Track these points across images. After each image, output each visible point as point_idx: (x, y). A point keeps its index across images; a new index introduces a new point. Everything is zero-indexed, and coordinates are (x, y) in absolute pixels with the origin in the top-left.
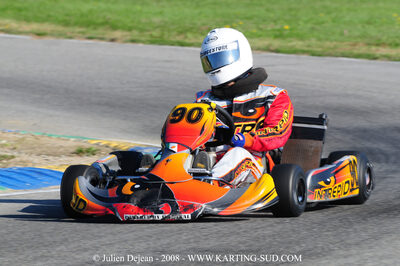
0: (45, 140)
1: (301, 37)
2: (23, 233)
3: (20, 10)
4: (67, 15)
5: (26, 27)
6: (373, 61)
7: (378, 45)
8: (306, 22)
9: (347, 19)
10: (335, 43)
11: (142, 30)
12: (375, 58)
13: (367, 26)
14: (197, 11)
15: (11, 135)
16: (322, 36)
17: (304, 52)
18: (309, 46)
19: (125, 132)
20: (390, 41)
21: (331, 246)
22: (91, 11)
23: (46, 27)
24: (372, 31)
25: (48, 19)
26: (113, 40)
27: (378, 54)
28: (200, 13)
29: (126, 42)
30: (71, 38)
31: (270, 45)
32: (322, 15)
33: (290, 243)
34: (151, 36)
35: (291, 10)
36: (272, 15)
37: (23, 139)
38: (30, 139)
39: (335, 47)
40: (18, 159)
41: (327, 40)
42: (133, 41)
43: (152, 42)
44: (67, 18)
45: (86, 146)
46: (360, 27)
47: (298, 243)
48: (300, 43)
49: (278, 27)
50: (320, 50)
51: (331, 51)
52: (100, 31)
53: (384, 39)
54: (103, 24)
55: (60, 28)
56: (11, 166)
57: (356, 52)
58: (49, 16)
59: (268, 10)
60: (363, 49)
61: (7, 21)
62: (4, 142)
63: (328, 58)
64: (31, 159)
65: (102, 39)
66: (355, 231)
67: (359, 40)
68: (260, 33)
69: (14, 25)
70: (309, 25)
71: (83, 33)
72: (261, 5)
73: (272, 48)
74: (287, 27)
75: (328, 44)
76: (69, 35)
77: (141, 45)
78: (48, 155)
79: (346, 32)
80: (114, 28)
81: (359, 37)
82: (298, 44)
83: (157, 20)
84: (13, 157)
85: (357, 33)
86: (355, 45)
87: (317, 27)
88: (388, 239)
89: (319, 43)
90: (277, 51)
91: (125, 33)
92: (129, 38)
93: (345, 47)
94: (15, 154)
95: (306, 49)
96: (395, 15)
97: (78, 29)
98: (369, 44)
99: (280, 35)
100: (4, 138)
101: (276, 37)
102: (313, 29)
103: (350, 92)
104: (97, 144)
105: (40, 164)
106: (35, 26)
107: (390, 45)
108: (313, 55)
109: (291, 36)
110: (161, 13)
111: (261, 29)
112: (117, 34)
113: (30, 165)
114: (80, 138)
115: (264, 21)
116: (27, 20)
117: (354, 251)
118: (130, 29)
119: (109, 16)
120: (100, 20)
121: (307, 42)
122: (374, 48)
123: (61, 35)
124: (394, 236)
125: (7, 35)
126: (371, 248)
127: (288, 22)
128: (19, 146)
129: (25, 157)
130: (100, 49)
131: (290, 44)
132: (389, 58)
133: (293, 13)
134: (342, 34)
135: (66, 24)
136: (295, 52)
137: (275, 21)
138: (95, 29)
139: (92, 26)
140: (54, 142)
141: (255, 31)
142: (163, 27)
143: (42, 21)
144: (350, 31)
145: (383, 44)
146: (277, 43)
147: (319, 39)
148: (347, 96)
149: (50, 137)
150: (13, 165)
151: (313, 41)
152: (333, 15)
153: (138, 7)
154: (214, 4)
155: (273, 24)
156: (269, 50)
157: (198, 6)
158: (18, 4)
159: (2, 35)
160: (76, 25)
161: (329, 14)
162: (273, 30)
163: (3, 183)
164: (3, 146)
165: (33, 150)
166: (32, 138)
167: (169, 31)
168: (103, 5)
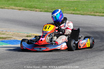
0: (19, 34)
1: (79, 11)
3: (15, 4)
4: (26, 5)
5: (17, 8)
6: (95, 16)
7: (96, 13)
9: (90, 7)
10: (86, 12)
11: (43, 9)
12: (96, 16)
13: (94, 8)
14: (56, 4)
15: (12, 32)
17: (79, 14)
18: (81, 13)
19: (38, 32)
20: (99, 12)
21: (84, 58)
22: (31, 4)
23: (21, 8)
24: (95, 10)
25: (21, 6)
26: (36, 11)
27: (96, 15)
28: (56, 5)
29: (39, 11)
30: (27, 10)
31: (72, 12)
32: (84, 6)
34: (45, 10)
35: (77, 4)
36: (72, 6)
37: (15, 33)
38: (16, 33)
39: (87, 13)
40: (13, 38)
41: (85, 11)
42: (41, 11)
43: (45, 12)
45: (29, 35)
46: (92, 8)
48: (79, 12)
50: (83, 14)
52: (33, 9)
53: (98, 11)
54: (34, 7)
55: (24, 8)
56: (11, 39)
57: (91, 14)
58: (22, 5)
59: (72, 5)
60: (93, 14)
61: (12, 7)
62: (10, 34)
63: (85, 16)
64: (16, 38)
65: (34, 11)
66: (89, 55)
67: (92, 11)
68: (70, 10)
69: (14, 7)
70: (81, 8)
71: (30, 9)
72: (70, 3)
73: (72, 13)
75: (85, 12)
77: (42, 12)
78: (20, 37)
79: (89, 10)
80: (37, 8)
82: (78, 12)
83: (46, 6)
84: (12, 37)
87: (83, 8)
88: (97, 57)
90: (73, 14)
92: (40, 10)
93: (89, 13)
94: (13, 37)
95: (80, 13)
96: (101, 6)
98: (94, 13)
99: (74, 10)
100: (10, 33)
101: (73, 11)
102: (82, 9)
103: (90, 23)
104: (32, 35)
105: (18, 39)
106: (19, 8)
107: (99, 13)
108: (82, 15)
109: (77, 10)
112: (37, 10)
113: (16, 39)
114: (27, 33)
116: (17, 6)
117: (89, 60)
118: (40, 9)
119: (36, 6)
120: (33, 7)
121: (80, 12)
122: (95, 13)
123: (24, 10)
124: (98, 56)
125: (12, 10)
126: (93, 59)
127: (76, 7)
128: (14, 35)
129: (15, 37)
130: (33, 13)
131: (77, 12)
132: (99, 16)
133: (77, 5)
134: (88, 10)
135: (26, 7)
136: (77, 14)
138: (32, 8)
139: (31, 8)
141: (68, 9)
142: (47, 8)
144: (90, 10)
145: (98, 13)
146: (73, 12)
147: (83, 11)
148: (89, 24)
149: (21, 33)
151: (82, 12)
152: (87, 6)
153: (42, 4)
154: (59, 3)
155: (72, 8)
156: (71, 13)
157: (56, 3)
158: (15, 3)
159: (11, 10)
160: (28, 7)
161: (85, 5)
162: (73, 9)
163: (9, 43)
164: (10, 35)
165: (17, 36)
166: (17, 33)
167: (49, 9)
168: (34, 3)
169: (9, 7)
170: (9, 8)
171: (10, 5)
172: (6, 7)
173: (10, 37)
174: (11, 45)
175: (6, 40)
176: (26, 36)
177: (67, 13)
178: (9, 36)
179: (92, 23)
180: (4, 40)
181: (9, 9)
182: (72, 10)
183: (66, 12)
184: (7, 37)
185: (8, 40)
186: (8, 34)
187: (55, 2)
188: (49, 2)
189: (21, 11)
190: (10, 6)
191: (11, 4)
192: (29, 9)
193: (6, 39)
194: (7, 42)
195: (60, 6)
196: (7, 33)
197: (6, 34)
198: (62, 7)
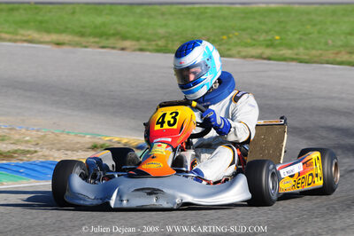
0: (63, 137)
1: (290, 47)
2: (45, 219)
3: (41, 22)
4: (83, 27)
5: (47, 37)
8: (294, 33)
9: (331, 30)
10: (320, 52)
11: (149, 40)
13: (349, 37)
14: (198, 23)
15: (34, 133)
16: (309, 46)
17: (293, 60)
18: (297, 54)
19: (134, 129)
21: (320, 231)
22: (104, 24)
23: (65, 37)
25: (65, 30)
26: (123, 49)
28: (200, 26)
29: (134, 50)
30: (86, 47)
31: (262, 53)
32: (308, 27)
33: (283, 228)
34: (157, 45)
35: (280, 22)
36: (264, 27)
37: (45, 136)
38: (51, 136)
39: (321, 55)
40: (40, 153)
41: (313, 48)
42: (141, 50)
43: (158, 51)
44: (83, 30)
45: (101, 142)
46: (342, 37)
47: (290, 228)
48: (290, 52)
49: (269, 38)
50: (306, 57)
51: (316, 59)
52: (111, 41)
54: (114, 35)
55: (77, 39)
56: (34, 159)
57: (338, 59)
58: (67, 28)
59: (260, 23)
60: (345, 57)
61: (29, 32)
62: (27, 138)
63: (315, 65)
64: (51, 153)
65: (113, 48)
66: (341, 218)
67: (342, 49)
68: (254, 42)
69: (36, 35)
70: (297, 36)
71: (97, 43)
72: (254, 18)
73: (265, 56)
74: (277, 37)
75: (314, 52)
76: (84, 44)
77: (148, 53)
78: (67, 150)
79: (330, 42)
80: (124, 38)
81: (342, 46)
82: (287, 53)
83: (162, 31)
84: (36, 152)
85: (340, 43)
86: (337, 53)
87: (304, 37)
89: (306, 51)
90: (269, 59)
91: (134, 43)
92: (137, 47)
93: (330, 55)
94: (38, 149)
95: (295, 57)
97: (92, 40)
98: (350, 53)
99: (271, 45)
100: (28, 135)
101: (268, 46)
102: (300, 39)
103: (334, 95)
104: (110, 141)
105: (60, 158)
106: (55, 37)
108: (301, 62)
109: (281, 45)
110: (165, 25)
111: (254, 39)
112: (127, 44)
114: (94, 135)
115: (258, 32)
116: (48, 31)
118: (138, 39)
119: (120, 28)
120: (112, 32)
121: (296, 51)
123: (77, 45)
125: (30, 45)
127: (278, 33)
128: (41, 142)
129: (46, 152)
130: (112, 57)
131: (281, 52)
133: (283, 25)
134: (326, 44)
135: (82, 35)
136: (285, 59)
137: (267, 32)
138: (107, 39)
139: (103, 36)
140: (72, 138)
141: (249, 41)
142: (167, 37)
143: (60, 32)
144: (333, 41)
146: (268, 52)
147: (307, 48)
148: (332, 98)
149: (68, 134)
150: (35, 159)
151: (301, 50)
152: (319, 27)
153: (145, 20)
154: (212, 17)
155: (264, 34)
156: (261, 57)
157: (198, 19)
158: (39, 18)
159: (26, 44)
160: (90, 35)
161: (315, 25)
162: (265, 40)
163: (27, 175)
164: (27, 142)
165: (53, 145)
166: (53, 135)
167: (173, 41)
168: (114, 18)
169: (17, 34)
170: (19, 37)
171: (22, 27)
172: (6, 33)
173: (28, 152)
174: (32, 180)
175: (14, 162)
176: (90, 145)
177: (243, 54)
178: (22, 148)
179: (344, 95)
180: (4, 162)
181: (15, 41)
182: (261, 45)
183: (239, 52)
184: (15, 152)
185: (21, 162)
186: (18, 141)
187: (194, 14)
188: (172, 14)
189: (65, 48)
190: (22, 32)
191: (24, 24)
192: (97, 40)
193: (12, 157)
194: (16, 170)
195: (216, 30)
196: (17, 137)
197: (10, 139)
198: (223, 34)
